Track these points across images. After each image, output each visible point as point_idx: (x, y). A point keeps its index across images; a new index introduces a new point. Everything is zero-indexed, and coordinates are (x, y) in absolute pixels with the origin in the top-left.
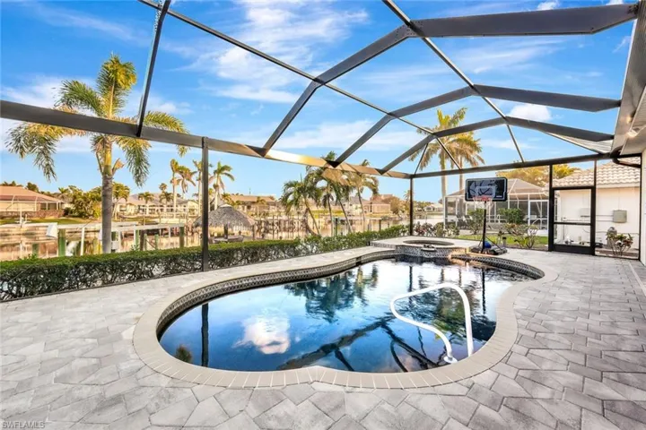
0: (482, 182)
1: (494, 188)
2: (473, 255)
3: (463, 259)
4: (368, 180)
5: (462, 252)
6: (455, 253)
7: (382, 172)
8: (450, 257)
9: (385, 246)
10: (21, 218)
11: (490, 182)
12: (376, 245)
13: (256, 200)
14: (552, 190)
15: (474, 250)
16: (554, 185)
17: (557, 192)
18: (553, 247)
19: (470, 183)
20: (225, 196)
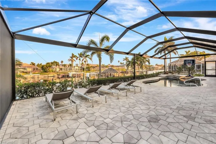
0: (188, 60)
1: (192, 62)
2: (186, 78)
3: (184, 79)
4: (147, 59)
5: (184, 77)
6: (181, 77)
7: (152, 57)
8: (180, 78)
9: (162, 76)
10: (31, 73)
11: (191, 60)
12: (159, 76)
13: (97, 66)
14: (205, 62)
15: (186, 77)
16: (206, 61)
17: (206, 62)
18: (206, 76)
19: (185, 61)
20: (87, 64)
